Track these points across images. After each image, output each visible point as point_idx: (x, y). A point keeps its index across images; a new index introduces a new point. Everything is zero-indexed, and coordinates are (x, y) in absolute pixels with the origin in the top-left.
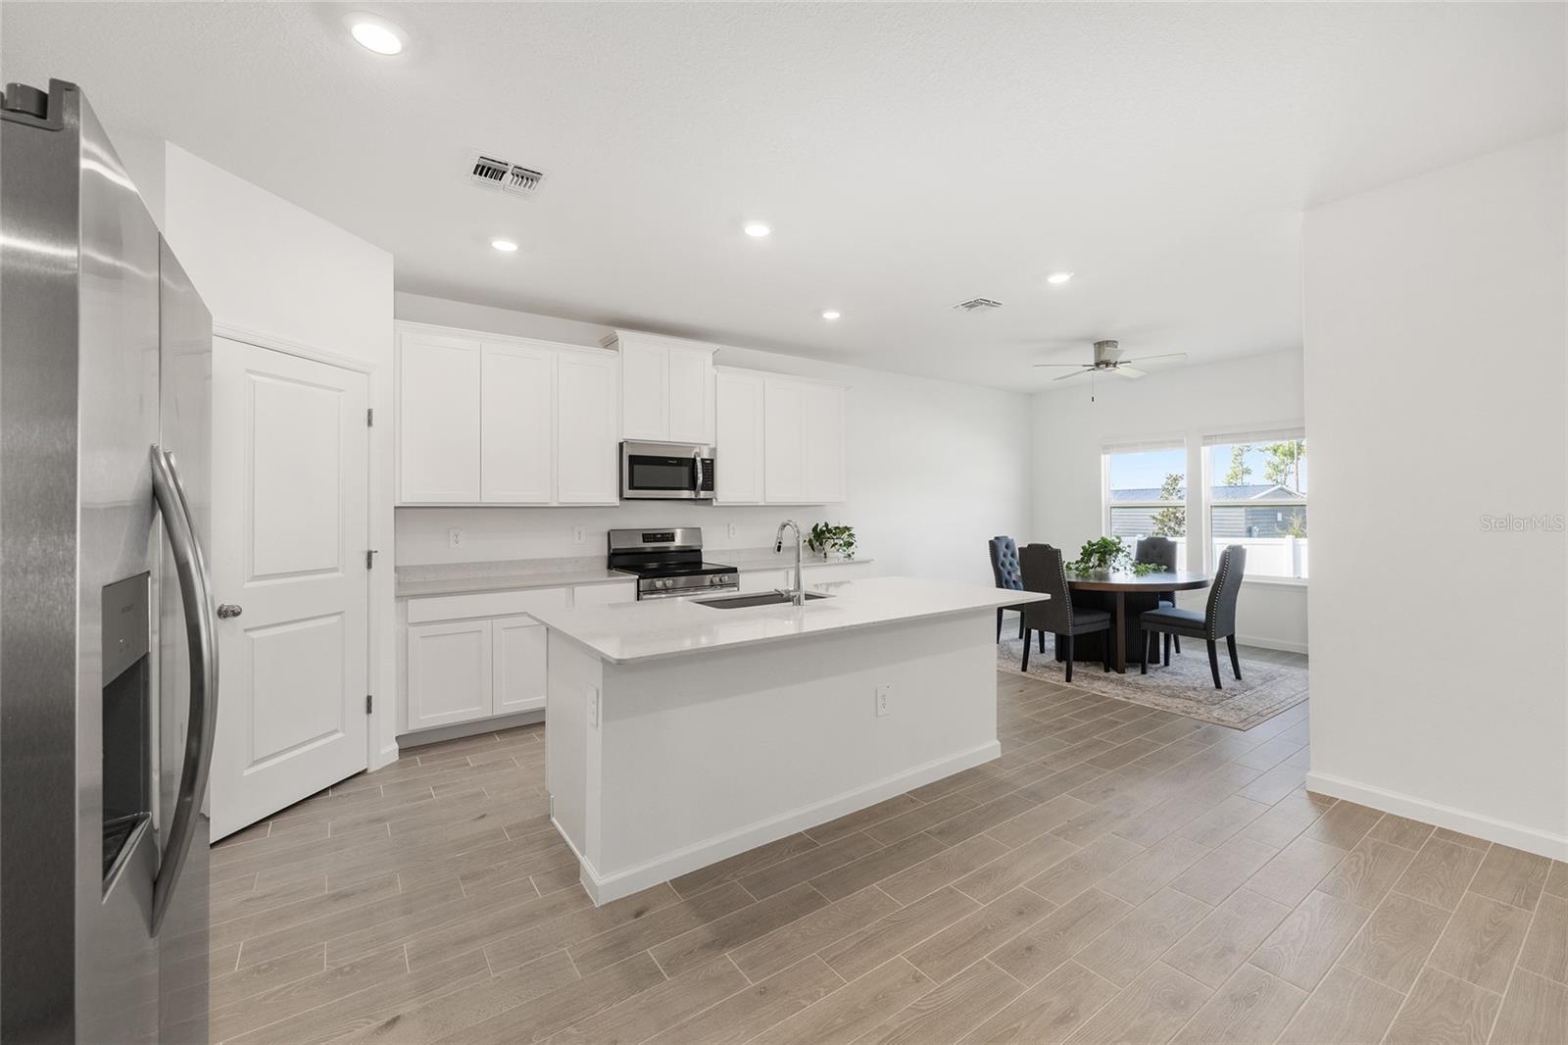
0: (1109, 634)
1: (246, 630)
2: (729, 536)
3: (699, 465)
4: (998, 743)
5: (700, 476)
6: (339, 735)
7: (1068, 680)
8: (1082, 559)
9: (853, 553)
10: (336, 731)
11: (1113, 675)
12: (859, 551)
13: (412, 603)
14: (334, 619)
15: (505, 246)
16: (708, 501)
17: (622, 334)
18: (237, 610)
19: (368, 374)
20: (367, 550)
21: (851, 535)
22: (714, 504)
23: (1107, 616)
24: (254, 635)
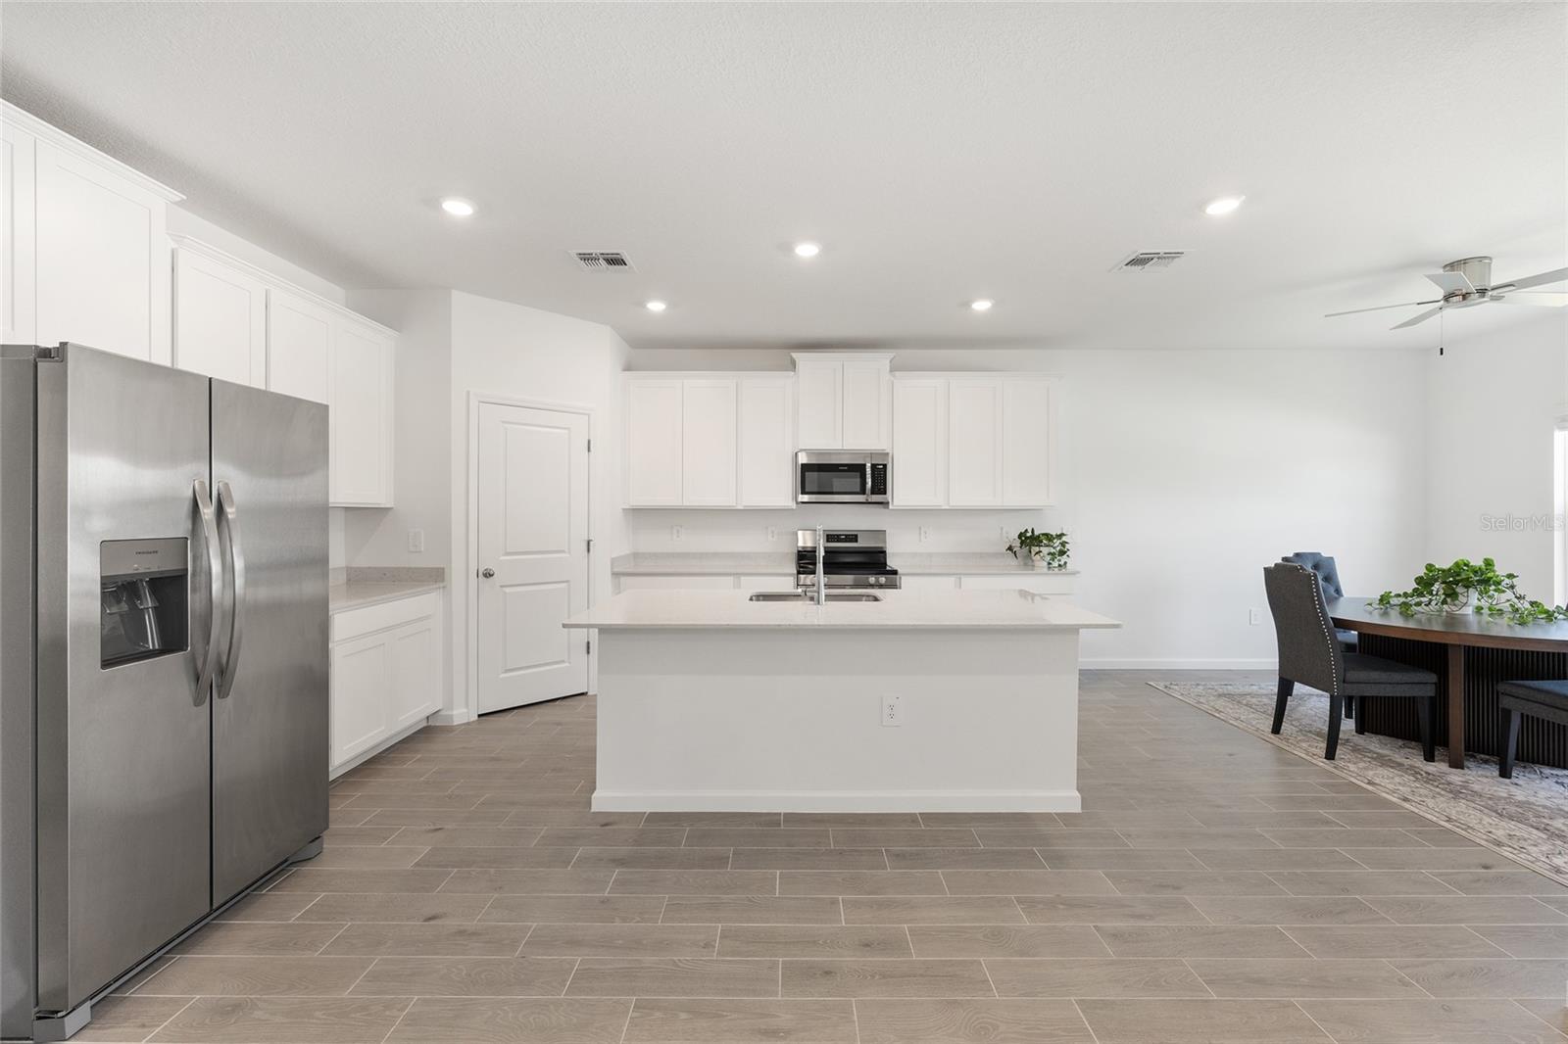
0: (1439, 703)
1: (501, 586)
2: (920, 541)
3: (869, 471)
4: (1078, 794)
5: (869, 481)
6: (567, 664)
7: (1330, 755)
8: (1415, 590)
9: (1065, 563)
10: (563, 661)
11: (1439, 767)
12: (1073, 560)
13: (623, 579)
14: (565, 584)
15: (656, 306)
16: (885, 504)
17: (798, 356)
18: (491, 573)
19: (589, 415)
20: (586, 538)
21: (1063, 544)
22: (891, 507)
23: (1433, 678)
24: (507, 590)
